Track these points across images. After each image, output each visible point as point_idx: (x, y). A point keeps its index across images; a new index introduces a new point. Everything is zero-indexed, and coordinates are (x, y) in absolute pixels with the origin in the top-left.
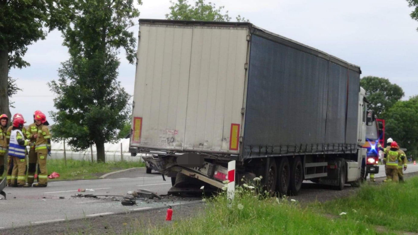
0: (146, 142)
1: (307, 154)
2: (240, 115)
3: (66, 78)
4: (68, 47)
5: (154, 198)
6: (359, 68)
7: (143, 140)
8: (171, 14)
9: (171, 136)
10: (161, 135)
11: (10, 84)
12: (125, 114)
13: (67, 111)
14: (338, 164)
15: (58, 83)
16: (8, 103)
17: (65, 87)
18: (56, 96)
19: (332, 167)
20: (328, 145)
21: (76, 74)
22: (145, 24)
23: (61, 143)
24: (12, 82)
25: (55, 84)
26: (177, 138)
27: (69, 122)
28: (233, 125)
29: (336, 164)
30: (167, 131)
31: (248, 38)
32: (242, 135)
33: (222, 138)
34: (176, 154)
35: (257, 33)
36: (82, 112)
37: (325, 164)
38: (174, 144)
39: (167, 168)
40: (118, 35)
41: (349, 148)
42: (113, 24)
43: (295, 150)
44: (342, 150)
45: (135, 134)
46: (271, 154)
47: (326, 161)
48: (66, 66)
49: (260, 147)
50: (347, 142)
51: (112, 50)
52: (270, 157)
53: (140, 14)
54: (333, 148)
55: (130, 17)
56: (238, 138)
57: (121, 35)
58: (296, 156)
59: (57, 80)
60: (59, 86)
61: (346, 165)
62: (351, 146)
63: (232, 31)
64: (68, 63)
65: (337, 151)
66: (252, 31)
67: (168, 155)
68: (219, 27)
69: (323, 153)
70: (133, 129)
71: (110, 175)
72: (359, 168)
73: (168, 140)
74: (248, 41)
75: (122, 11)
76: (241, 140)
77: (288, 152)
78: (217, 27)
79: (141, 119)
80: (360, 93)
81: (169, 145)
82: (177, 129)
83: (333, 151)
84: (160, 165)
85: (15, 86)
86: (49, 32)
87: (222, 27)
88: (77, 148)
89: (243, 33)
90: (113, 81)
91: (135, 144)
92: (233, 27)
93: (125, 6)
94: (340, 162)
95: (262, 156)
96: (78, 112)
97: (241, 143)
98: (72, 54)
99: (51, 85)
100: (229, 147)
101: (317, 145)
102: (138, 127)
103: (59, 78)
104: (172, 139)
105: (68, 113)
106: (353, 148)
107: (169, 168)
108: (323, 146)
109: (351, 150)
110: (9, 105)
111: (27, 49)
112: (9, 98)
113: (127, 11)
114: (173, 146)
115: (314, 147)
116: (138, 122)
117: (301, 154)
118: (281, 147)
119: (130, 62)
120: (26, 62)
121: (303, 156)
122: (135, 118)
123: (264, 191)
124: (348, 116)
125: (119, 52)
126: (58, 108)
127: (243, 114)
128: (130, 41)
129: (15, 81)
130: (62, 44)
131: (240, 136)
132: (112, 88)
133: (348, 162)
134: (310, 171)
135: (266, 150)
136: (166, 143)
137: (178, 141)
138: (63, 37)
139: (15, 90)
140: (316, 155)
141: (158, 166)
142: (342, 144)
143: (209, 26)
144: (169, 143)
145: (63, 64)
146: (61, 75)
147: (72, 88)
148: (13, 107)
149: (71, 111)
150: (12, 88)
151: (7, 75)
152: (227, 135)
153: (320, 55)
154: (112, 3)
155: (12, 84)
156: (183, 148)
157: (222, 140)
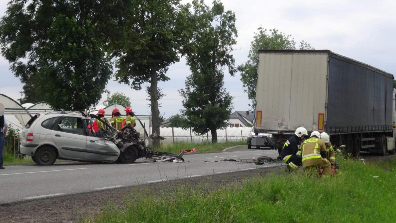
0: (265, 126)
1: (363, 132)
2: (324, 108)
3: (190, 87)
4: (190, 66)
5: (272, 161)
6: (393, 75)
7: (262, 125)
8: (256, 41)
9: (280, 122)
10: (274, 122)
11: (158, 92)
12: (229, 110)
13: (191, 109)
14: (381, 139)
15: (185, 90)
16: (157, 104)
17: (189, 93)
18: (184, 99)
19: (377, 141)
20: (375, 127)
21: (196, 84)
22: (262, 52)
23: (188, 130)
24: (160, 91)
25: (183, 91)
26: (284, 123)
27: (192, 116)
28: (319, 114)
29: (380, 139)
30: (278, 119)
31: (328, 60)
32: (326, 121)
33: (312, 122)
34: (284, 133)
35: (333, 56)
36: (201, 109)
37: (373, 139)
38: (283, 127)
39: (278, 142)
40: (223, 57)
41: (388, 128)
42: (220, 50)
43: (356, 130)
44: (384, 130)
45: (258, 121)
46: (342, 132)
47: (373, 137)
48: (190, 79)
49: (336, 128)
50: (387, 125)
51: (219, 67)
52: (342, 135)
53: (237, 42)
54: (378, 128)
55: (230, 44)
56: (323, 122)
57: (225, 57)
58: (356, 133)
59: (184, 88)
60: (186, 92)
61: (386, 139)
62: (389, 127)
63: (318, 56)
64: (191, 77)
65: (380, 130)
66: (330, 55)
67: (279, 134)
68: (309, 53)
69: (372, 132)
70: (256, 118)
71: (228, 150)
72: (394, 142)
73: (279, 125)
74: (328, 61)
75: (225, 41)
76: (325, 123)
77: (352, 131)
78: (307, 54)
79: (261, 112)
80: (393, 92)
81: (280, 128)
82: (284, 118)
83: (378, 130)
84: (274, 141)
85: (161, 93)
86: (182, 57)
87: (311, 53)
88: (199, 133)
89: (325, 57)
90: (221, 88)
91: (257, 128)
92: (318, 53)
93: (227, 38)
94: (383, 138)
95: (337, 134)
96: (199, 109)
97: (325, 125)
98: (193, 71)
99: (180, 92)
100: (317, 128)
101: (369, 127)
102: (259, 117)
103: (186, 87)
104: (281, 124)
105: (192, 110)
106: (390, 128)
107: (279, 142)
108: (372, 127)
109: (389, 130)
110: (158, 106)
111: (168, 69)
112: (158, 101)
113: (228, 41)
114: (282, 129)
115: (367, 128)
116: (259, 114)
117: (360, 132)
118: (348, 127)
119: (231, 75)
120: (168, 78)
121: (360, 133)
122: (257, 112)
123: (347, 153)
124: (387, 108)
125: (224, 69)
126: (185, 107)
127: (326, 107)
128: (231, 61)
129: (161, 90)
130: (186, 64)
131: (324, 121)
132: (221, 92)
133: (387, 138)
134: (365, 143)
135: (340, 130)
136: (278, 127)
137: (285, 125)
138: (186, 60)
139: (162, 96)
140: (368, 133)
141: (273, 141)
142: (384, 126)
143: (303, 53)
144: (279, 127)
145: (188, 78)
146: (187, 85)
147: (194, 93)
148: (160, 107)
149: (194, 109)
150: (160, 94)
151: (156, 86)
152: (316, 120)
153: (369, 68)
154: (219, 36)
155: (160, 92)
156: (288, 129)
157: (313, 124)
